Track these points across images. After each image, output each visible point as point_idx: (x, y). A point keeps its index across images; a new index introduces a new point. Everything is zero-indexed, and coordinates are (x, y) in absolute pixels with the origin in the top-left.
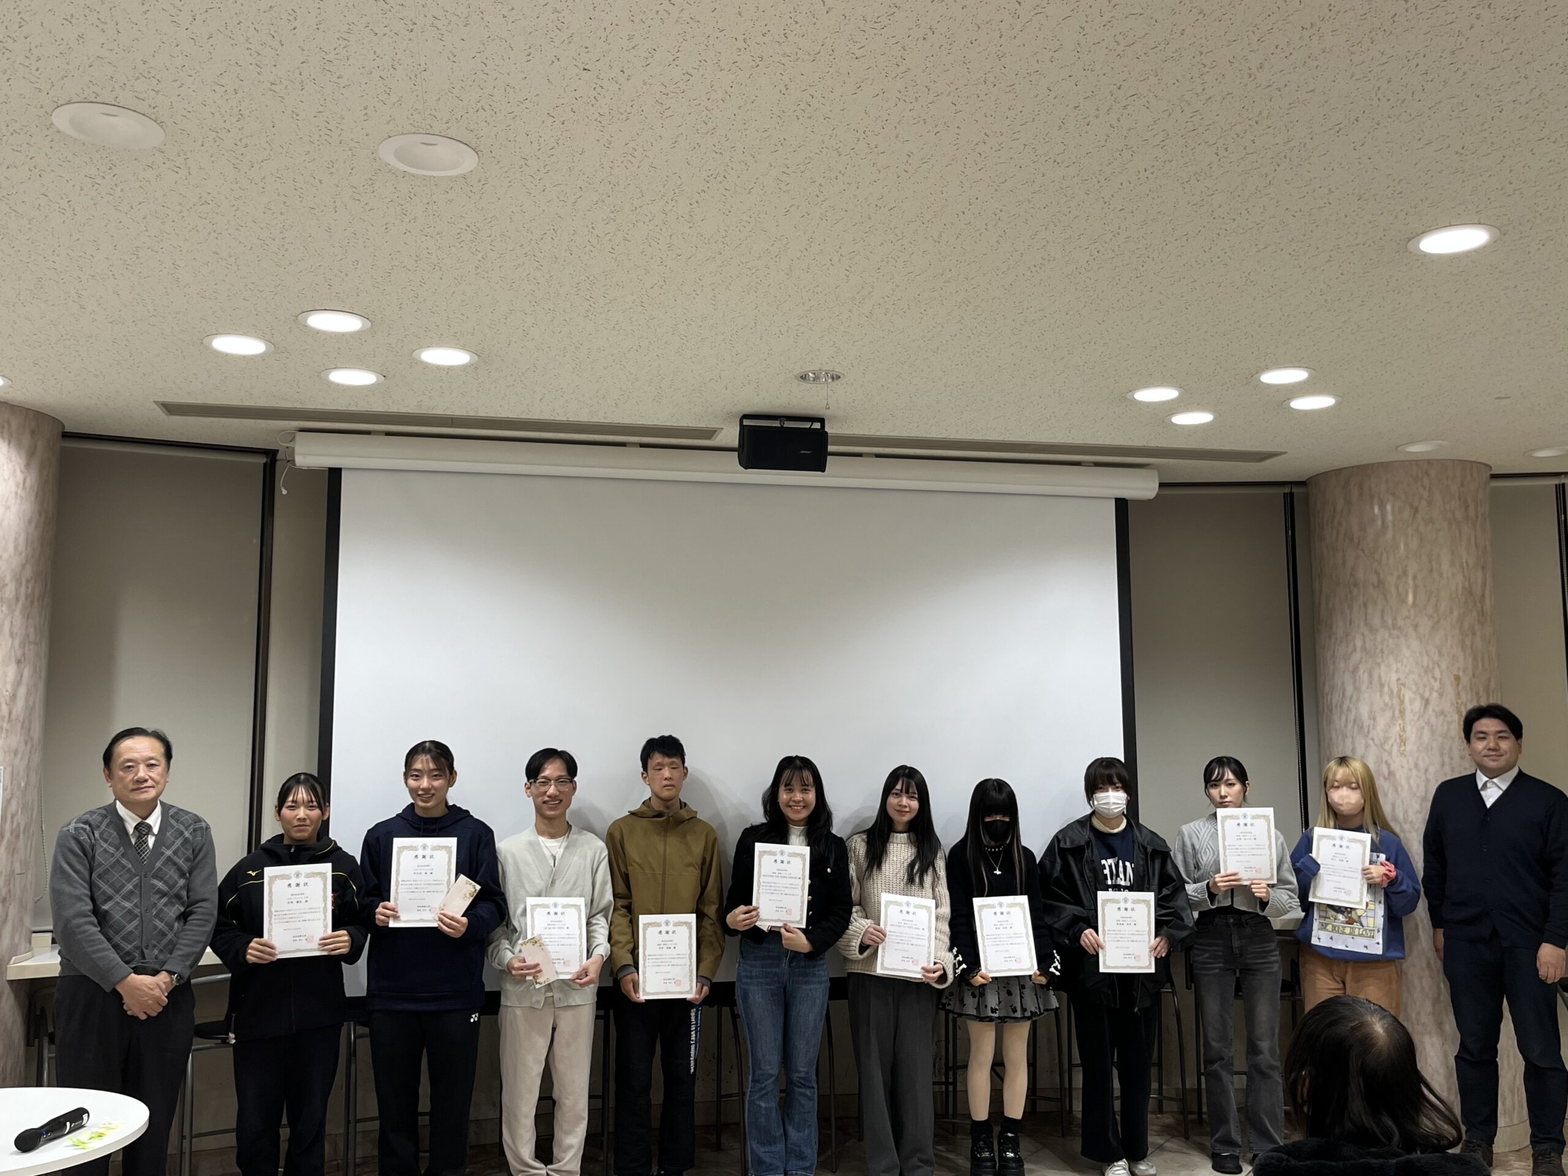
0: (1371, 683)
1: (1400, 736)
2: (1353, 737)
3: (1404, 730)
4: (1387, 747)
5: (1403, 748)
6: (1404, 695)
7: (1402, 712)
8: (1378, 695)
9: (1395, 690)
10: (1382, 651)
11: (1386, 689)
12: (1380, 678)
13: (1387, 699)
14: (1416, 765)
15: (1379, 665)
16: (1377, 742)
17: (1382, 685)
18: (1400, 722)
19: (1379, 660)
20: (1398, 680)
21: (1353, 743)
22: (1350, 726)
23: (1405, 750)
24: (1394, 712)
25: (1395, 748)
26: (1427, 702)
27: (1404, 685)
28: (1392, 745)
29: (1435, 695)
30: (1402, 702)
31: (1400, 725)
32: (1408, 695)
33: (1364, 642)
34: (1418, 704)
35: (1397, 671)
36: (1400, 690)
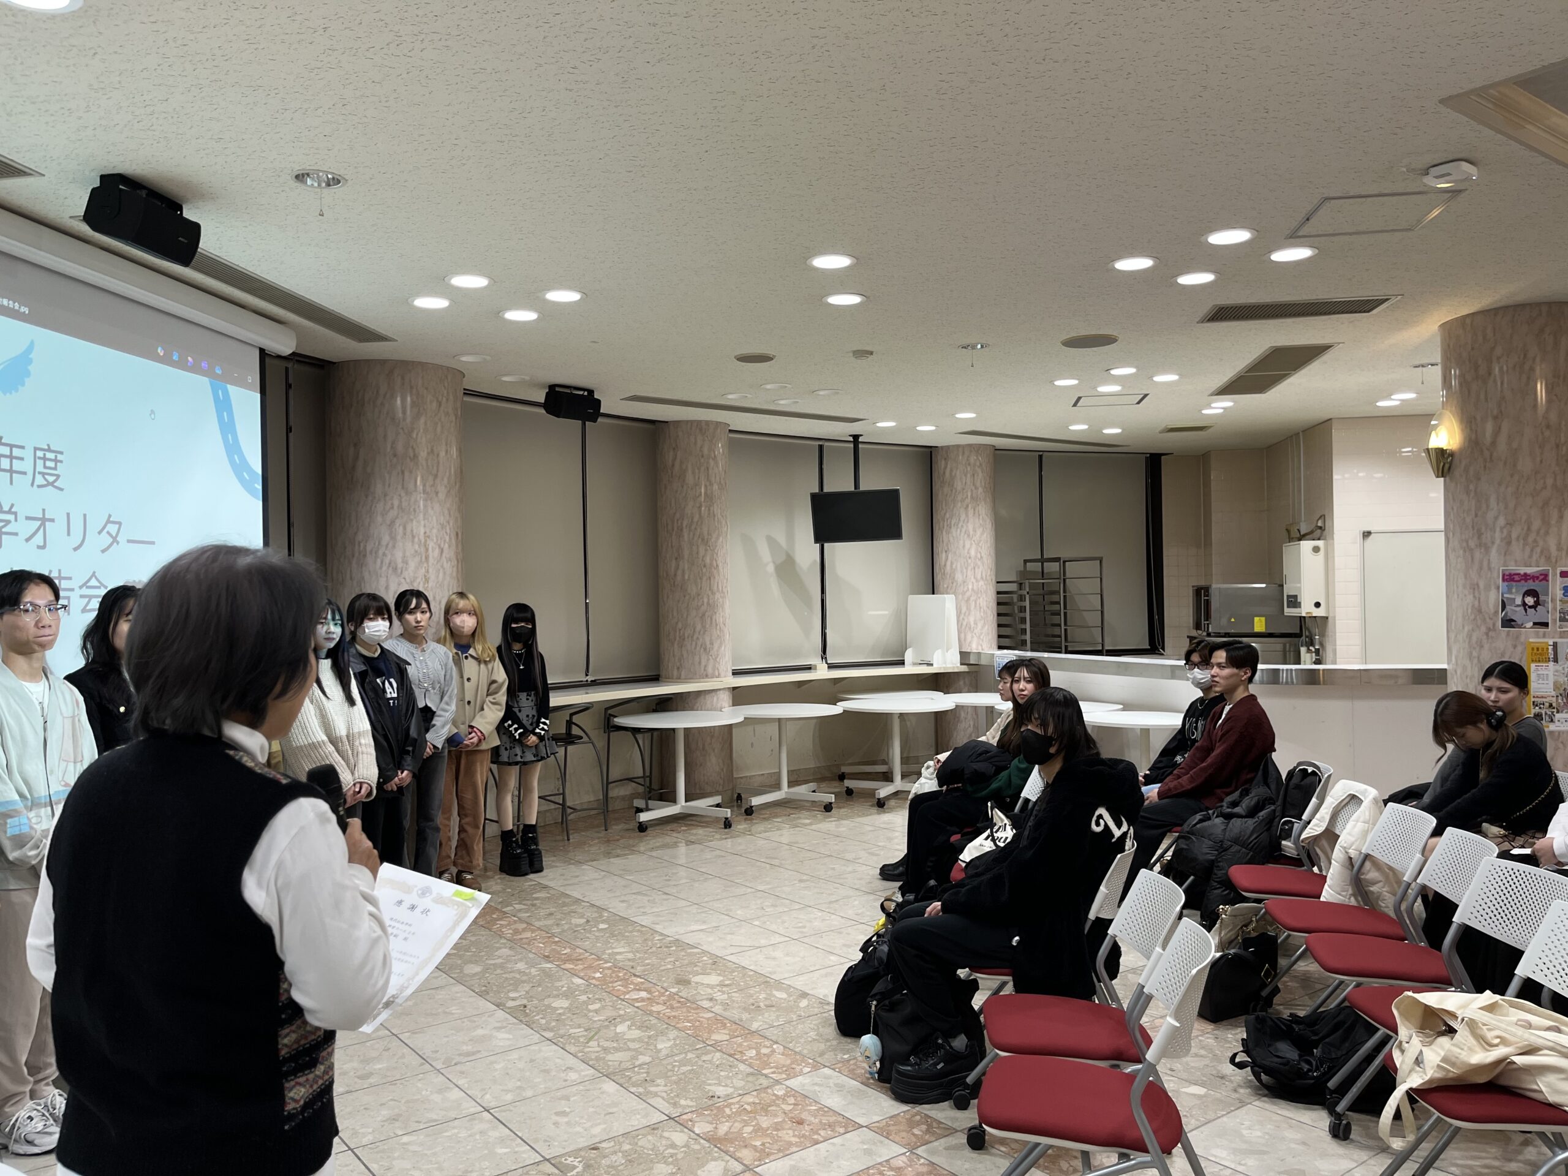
0: (405, 534)
1: (425, 576)
2: (387, 577)
3: (428, 572)
6: (428, 545)
7: (427, 558)
8: (410, 544)
9: (423, 541)
10: (414, 510)
11: (416, 540)
12: (412, 531)
13: (417, 547)
15: (412, 520)
17: (413, 537)
18: (425, 565)
19: (412, 517)
20: (425, 533)
21: (387, 581)
22: (385, 568)
24: (421, 558)
26: (442, 551)
27: (429, 537)
29: (446, 545)
30: (427, 550)
31: (425, 567)
32: (431, 544)
33: (400, 502)
34: (437, 551)
35: (424, 526)
36: (426, 541)
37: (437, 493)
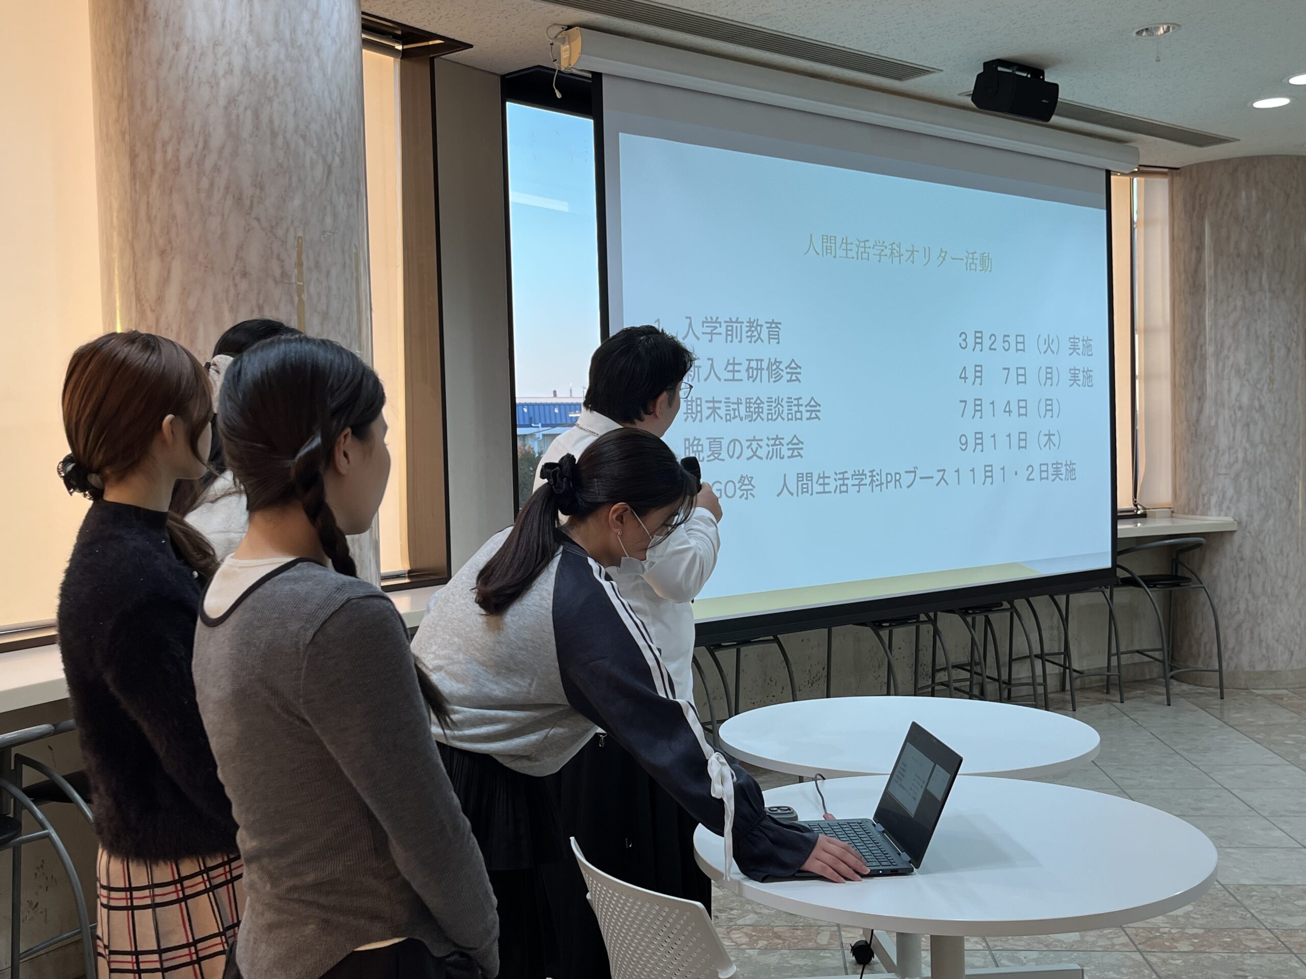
0: (1248, 335)
1: (1270, 377)
2: (1229, 379)
3: (1272, 372)
4: (1259, 386)
5: (1271, 387)
6: (1274, 345)
7: (1272, 359)
8: (1254, 345)
9: (1268, 341)
10: (1259, 310)
11: (1260, 340)
12: (1256, 331)
13: (1261, 347)
14: (1280, 400)
15: (1256, 321)
16: (1251, 382)
17: (1257, 337)
18: (1271, 366)
19: (1256, 317)
20: (1270, 332)
21: (1229, 384)
22: (1227, 370)
23: (1273, 388)
24: (1266, 359)
25: (1266, 387)
26: (1289, 350)
27: (1274, 337)
28: (1264, 385)
29: (1294, 344)
30: (1272, 350)
31: (1270, 368)
32: (1277, 344)
33: (1244, 302)
34: (1283, 352)
35: (1270, 326)
36: (1271, 341)
37: (1284, 291)
